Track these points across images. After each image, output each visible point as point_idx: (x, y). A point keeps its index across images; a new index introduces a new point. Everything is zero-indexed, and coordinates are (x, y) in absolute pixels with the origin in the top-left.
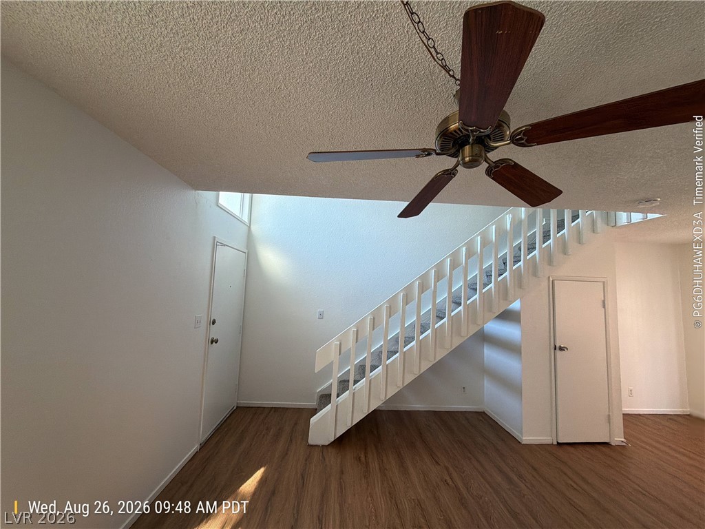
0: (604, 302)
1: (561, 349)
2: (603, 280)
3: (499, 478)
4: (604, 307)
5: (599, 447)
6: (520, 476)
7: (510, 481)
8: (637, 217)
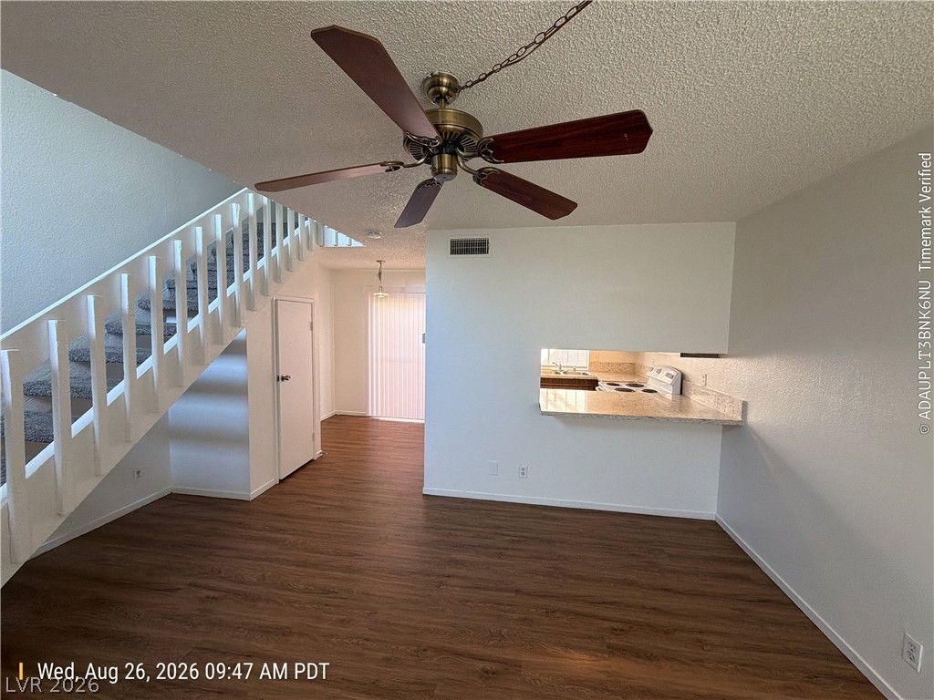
0: (312, 324)
1: (283, 379)
2: (312, 301)
3: (262, 547)
4: (312, 329)
5: (310, 466)
6: (278, 530)
7: (274, 541)
8: (344, 240)
